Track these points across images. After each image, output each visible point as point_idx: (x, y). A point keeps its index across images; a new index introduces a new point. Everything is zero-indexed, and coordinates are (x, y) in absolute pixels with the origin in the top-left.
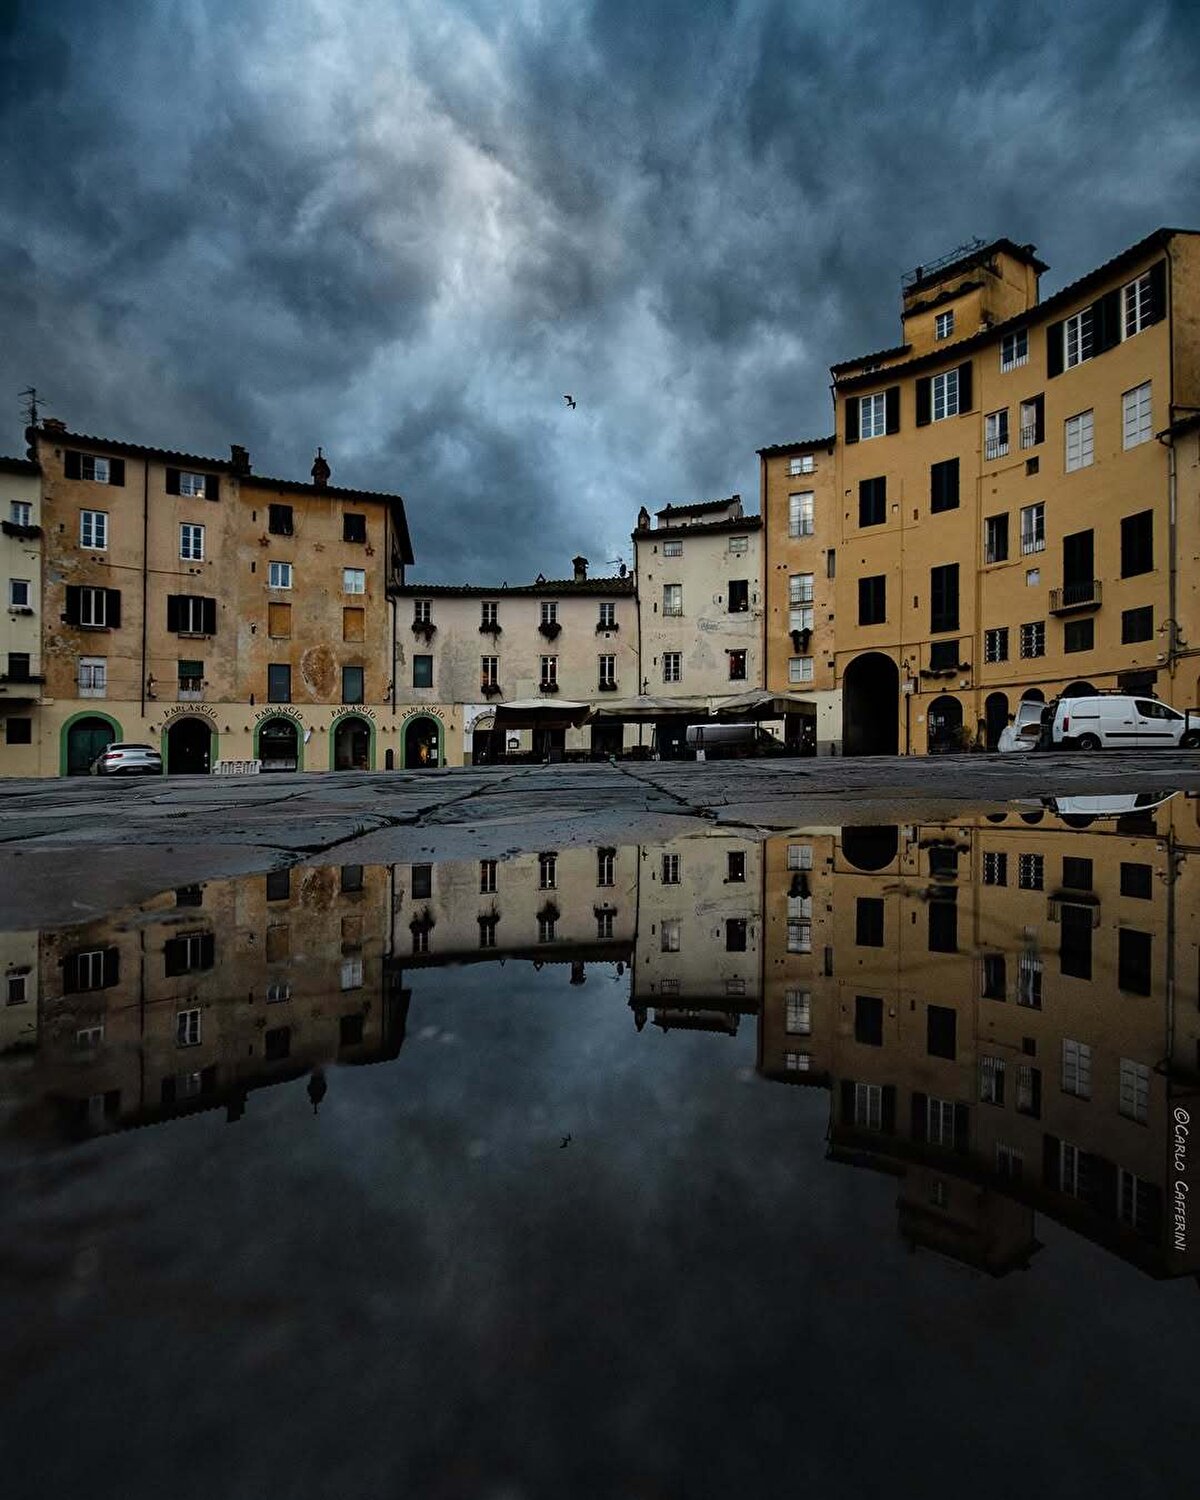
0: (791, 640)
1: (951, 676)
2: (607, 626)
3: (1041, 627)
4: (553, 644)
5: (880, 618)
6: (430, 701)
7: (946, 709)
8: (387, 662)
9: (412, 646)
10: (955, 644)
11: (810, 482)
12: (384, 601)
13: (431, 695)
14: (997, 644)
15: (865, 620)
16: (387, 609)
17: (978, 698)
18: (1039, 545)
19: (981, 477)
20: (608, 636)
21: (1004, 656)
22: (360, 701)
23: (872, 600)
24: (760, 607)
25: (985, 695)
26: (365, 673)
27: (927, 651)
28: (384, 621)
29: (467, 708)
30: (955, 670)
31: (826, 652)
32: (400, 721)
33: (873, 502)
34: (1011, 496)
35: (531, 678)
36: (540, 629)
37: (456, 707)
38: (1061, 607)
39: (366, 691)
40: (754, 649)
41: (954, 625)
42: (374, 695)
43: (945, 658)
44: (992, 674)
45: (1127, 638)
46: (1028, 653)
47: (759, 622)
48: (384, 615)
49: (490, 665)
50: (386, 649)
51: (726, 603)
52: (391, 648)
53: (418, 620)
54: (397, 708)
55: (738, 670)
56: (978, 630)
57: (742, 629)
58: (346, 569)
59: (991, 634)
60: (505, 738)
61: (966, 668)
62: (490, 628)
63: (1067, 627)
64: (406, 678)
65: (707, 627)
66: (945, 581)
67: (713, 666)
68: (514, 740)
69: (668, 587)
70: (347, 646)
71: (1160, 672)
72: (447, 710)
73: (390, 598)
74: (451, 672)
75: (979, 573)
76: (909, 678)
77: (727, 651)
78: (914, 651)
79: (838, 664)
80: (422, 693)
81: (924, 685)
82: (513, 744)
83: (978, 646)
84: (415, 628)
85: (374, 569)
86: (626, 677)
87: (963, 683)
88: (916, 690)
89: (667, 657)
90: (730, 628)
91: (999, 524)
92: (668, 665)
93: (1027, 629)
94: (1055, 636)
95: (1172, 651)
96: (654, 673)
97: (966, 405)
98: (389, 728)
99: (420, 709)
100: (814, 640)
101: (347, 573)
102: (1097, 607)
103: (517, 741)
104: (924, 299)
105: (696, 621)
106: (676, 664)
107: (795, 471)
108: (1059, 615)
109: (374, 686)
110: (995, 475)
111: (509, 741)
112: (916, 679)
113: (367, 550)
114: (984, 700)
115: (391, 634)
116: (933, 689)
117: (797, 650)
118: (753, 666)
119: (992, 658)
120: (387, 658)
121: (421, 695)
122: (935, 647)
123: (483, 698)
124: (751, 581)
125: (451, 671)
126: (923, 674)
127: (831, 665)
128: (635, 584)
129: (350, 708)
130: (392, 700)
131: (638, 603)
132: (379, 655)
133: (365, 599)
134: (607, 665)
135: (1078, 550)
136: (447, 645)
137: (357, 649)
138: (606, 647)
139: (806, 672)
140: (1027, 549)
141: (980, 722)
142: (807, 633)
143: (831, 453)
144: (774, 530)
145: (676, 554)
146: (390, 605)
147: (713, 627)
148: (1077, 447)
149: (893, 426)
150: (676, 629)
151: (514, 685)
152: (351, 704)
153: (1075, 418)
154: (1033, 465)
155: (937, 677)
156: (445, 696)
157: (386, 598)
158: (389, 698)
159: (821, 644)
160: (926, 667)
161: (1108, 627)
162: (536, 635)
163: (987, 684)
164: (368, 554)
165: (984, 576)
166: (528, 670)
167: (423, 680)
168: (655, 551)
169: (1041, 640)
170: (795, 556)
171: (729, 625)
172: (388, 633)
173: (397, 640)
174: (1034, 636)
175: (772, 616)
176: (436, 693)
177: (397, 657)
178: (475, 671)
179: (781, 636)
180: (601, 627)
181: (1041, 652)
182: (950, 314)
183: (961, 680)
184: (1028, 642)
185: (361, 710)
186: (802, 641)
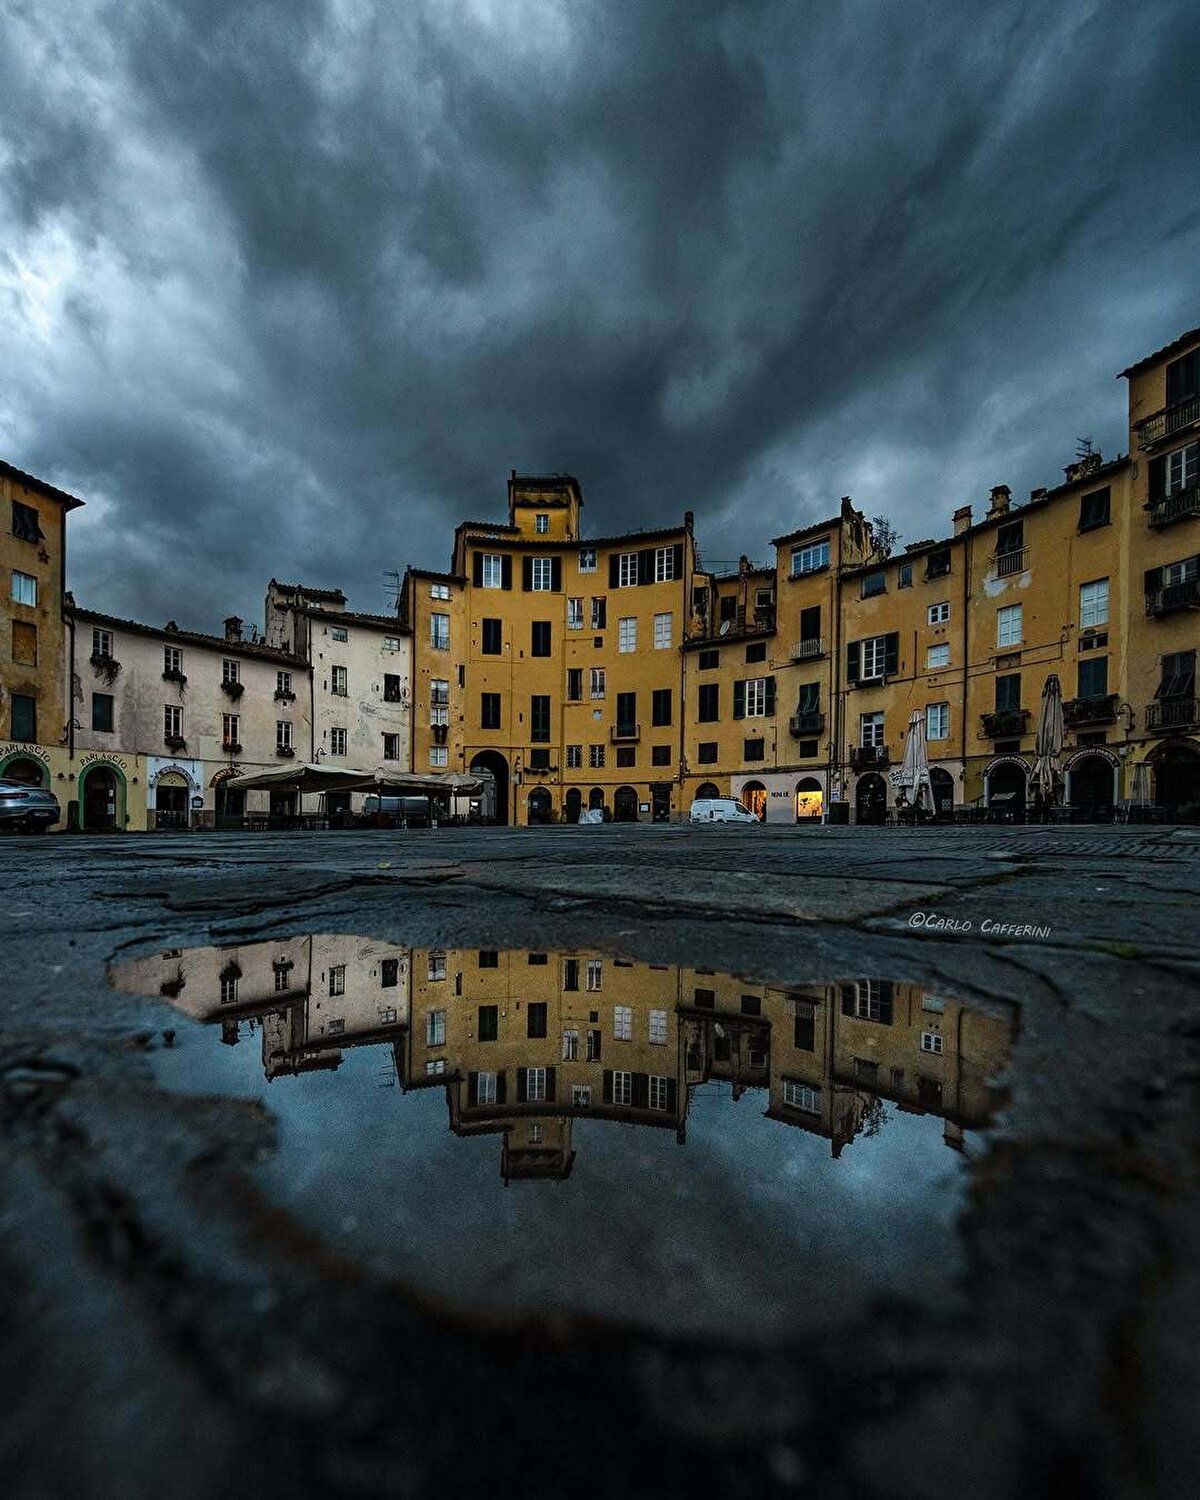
0: (433, 732)
1: (544, 774)
2: (284, 695)
3: (602, 748)
4: (235, 704)
5: (496, 725)
6: (110, 747)
7: (541, 797)
8: (63, 697)
9: (91, 682)
10: (546, 752)
11: (447, 607)
12: (60, 621)
13: (113, 741)
14: (574, 757)
15: (486, 724)
16: (63, 633)
17: (562, 790)
18: (602, 695)
19: (565, 640)
20: (285, 704)
21: (578, 764)
22: (32, 738)
23: (491, 711)
24: (409, 700)
25: (566, 789)
26: (37, 706)
27: (528, 753)
28: (59, 645)
29: (150, 760)
30: (547, 770)
31: (458, 745)
32: (77, 768)
33: (492, 636)
34: (584, 658)
35: (215, 736)
36: (222, 686)
37: (139, 758)
38: (615, 737)
39: (39, 729)
40: (404, 733)
41: (546, 738)
42: (49, 734)
43: (540, 760)
44: (571, 775)
45: (656, 762)
46: (593, 764)
47: (407, 714)
48: (58, 638)
49: (173, 715)
50: (63, 681)
51: (382, 692)
52: (67, 680)
53: (95, 653)
54: (76, 752)
55: (390, 752)
56: (562, 744)
57: (395, 718)
58: (16, 571)
59: (570, 749)
60: (188, 796)
61: (555, 769)
62: (174, 676)
63: (619, 750)
64: (85, 718)
65: (367, 710)
66: (541, 705)
67: (371, 744)
68: (197, 798)
69: (335, 669)
70: (17, 669)
71: (674, 785)
72: (129, 760)
73: (67, 619)
74: (132, 716)
75: (563, 706)
76: (516, 772)
77: (383, 733)
78: (519, 753)
79: (467, 754)
80: (102, 737)
81: (527, 779)
82: (197, 803)
83: (562, 753)
84: (93, 661)
85: (47, 579)
86: (299, 744)
87: (553, 780)
88: (520, 781)
89: (334, 731)
90: (385, 714)
91: (575, 675)
92: (334, 739)
93: (593, 748)
94: (611, 756)
95: (682, 773)
96: (324, 743)
97: (557, 586)
98: (66, 776)
99: (100, 756)
100: (450, 734)
101: (15, 578)
102: (637, 741)
103: (200, 799)
104: (529, 498)
105: (358, 703)
106: (341, 739)
107: (434, 595)
108: (614, 742)
109: (48, 723)
110: (574, 641)
111: (194, 799)
112: (520, 773)
113: (40, 554)
114: (565, 792)
115: (68, 662)
116: (532, 782)
117: (437, 742)
118: (403, 748)
119: (570, 764)
120: (63, 690)
121: (100, 739)
122: (534, 752)
123: (166, 751)
124: (402, 677)
125: (134, 717)
126: (526, 770)
127: (461, 755)
128: (308, 658)
129: (20, 746)
130: (68, 743)
131: (311, 678)
132: (54, 685)
133: (38, 613)
134: (284, 730)
135: (626, 704)
136: (128, 687)
137: (30, 674)
138: (284, 715)
139: (443, 759)
140: (594, 695)
141: (564, 808)
142: (445, 728)
143: (462, 589)
144: (420, 638)
145: (343, 639)
146: (67, 629)
147: (372, 711)
148: (625, 638)
149: (507, 584)
150: (343, 708)
151: (198, 740)
152: (22, 741)
153: (626, 619)
154: (598, 642)
155: (535, 773)
156: (127, 744)
157: (63, 619)
158: (66, 740)
159: (456, 739)
160: (528, 765)
161: (644, 755)
162: (217, 692)
163: (567, 781)
164: (41, 560)
165: (566, 709)
166: (211, 727)
167: (103, 722)
168: (326, 633)
169: (601, 757)
170: (435, 664)
171: (385, 711)
172: (64, 661)
173: (75, 672)
174: (597, 752)
175: (418, 711)
176: (118, 740)
177: (75, 692)
178: (158, 721)
179: (425, 726)
180: (279, 696)
181: (601, 764)
182: (546, 517)
183: (553, 777)
184: (593, 757)
185: (36, 751)
186: (440, 735)
